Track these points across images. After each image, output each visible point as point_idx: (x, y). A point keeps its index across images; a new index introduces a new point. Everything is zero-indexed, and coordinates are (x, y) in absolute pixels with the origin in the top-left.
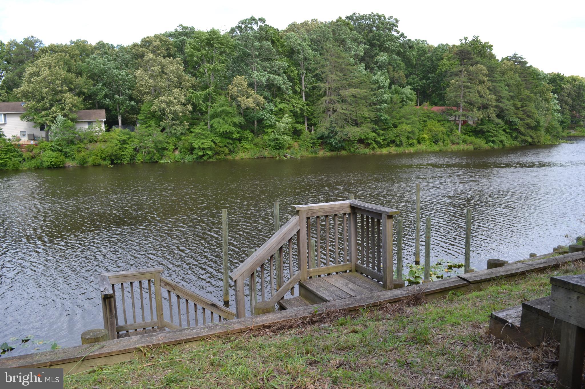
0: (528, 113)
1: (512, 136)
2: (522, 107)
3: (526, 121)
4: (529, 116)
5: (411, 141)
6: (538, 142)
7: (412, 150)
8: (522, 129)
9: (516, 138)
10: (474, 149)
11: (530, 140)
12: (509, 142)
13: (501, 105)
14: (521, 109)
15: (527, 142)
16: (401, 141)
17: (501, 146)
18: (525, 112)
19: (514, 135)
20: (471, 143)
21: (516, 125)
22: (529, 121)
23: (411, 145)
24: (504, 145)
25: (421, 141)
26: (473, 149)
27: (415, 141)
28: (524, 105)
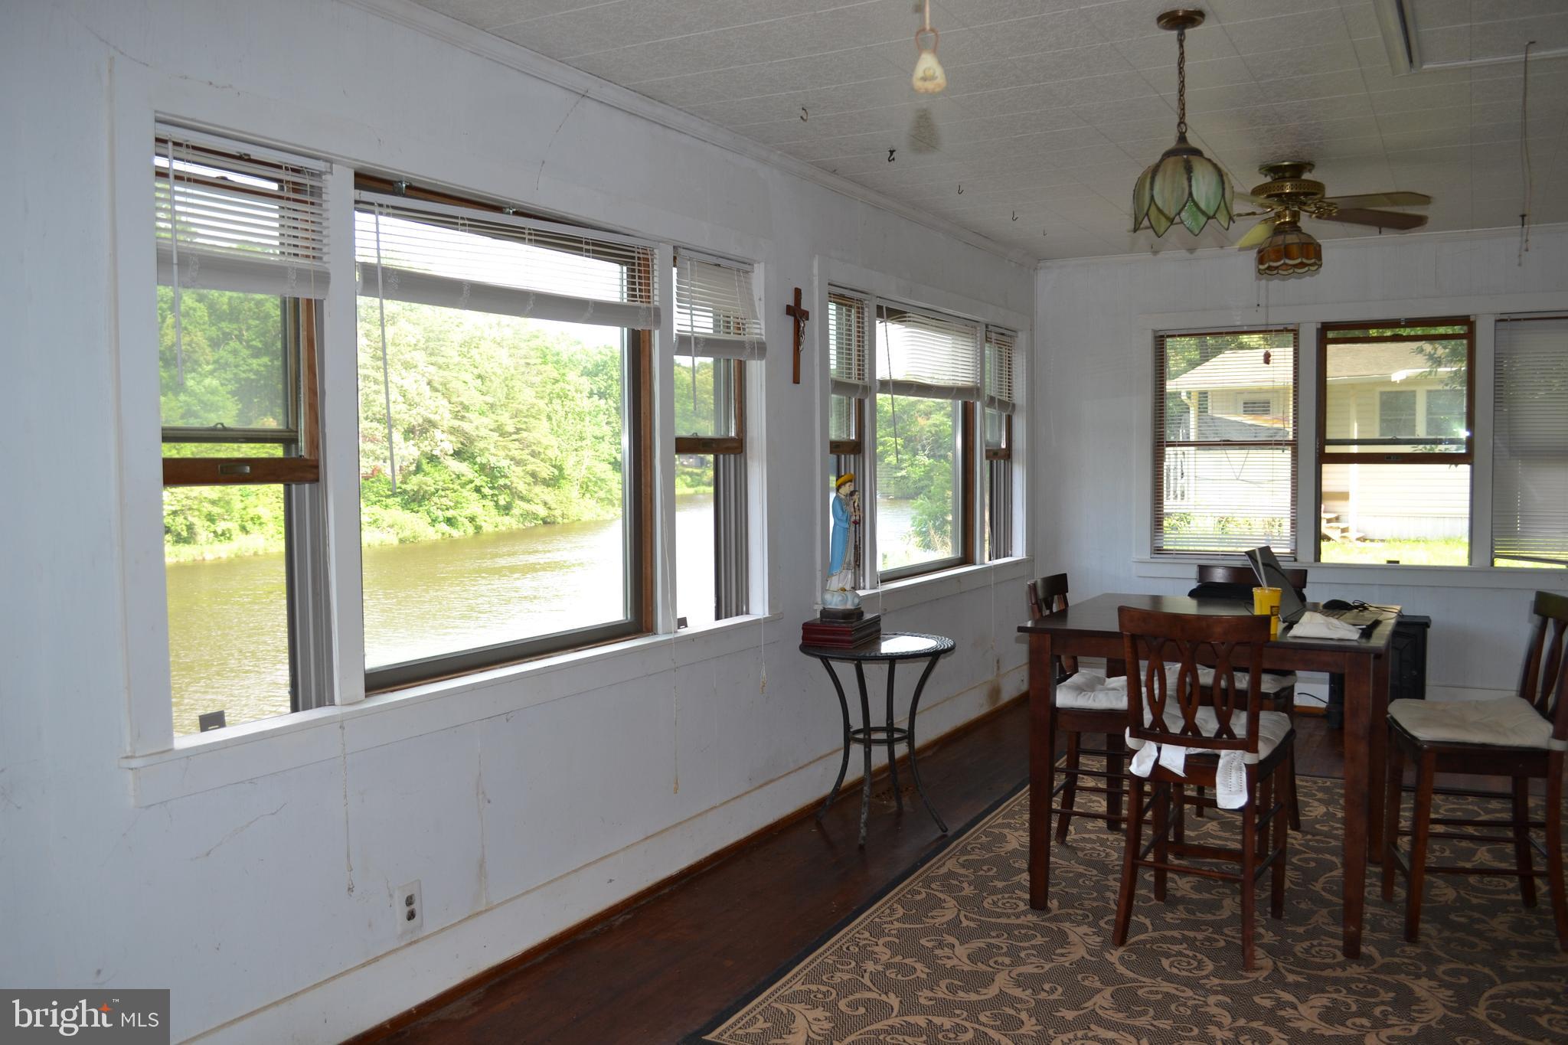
0: (534, 447)
1: (497, 505)
2: (518, 431)
3: (529, 468)
4: (533, 454)
5: (220, 526)
6: (563, 516)
7: (223, 551)
8: (521, 487)
9: (507, 509)
10: (401, 541)
11: (542, 512)
12: (492, 521)
13: (466, 426)
14: (514, 437)
15: (535, 516)
16: (190, 528)
17: (471, 530)
18: (525, 445)
19: (502, 502)
20: (391, 526)
21: (506, 477)
22: (534, 465)
23: (224, 535)
24: (478, 528)
25: (249, 525)
26: (396, 542)
27: (233, 526)
28: (524, 426)
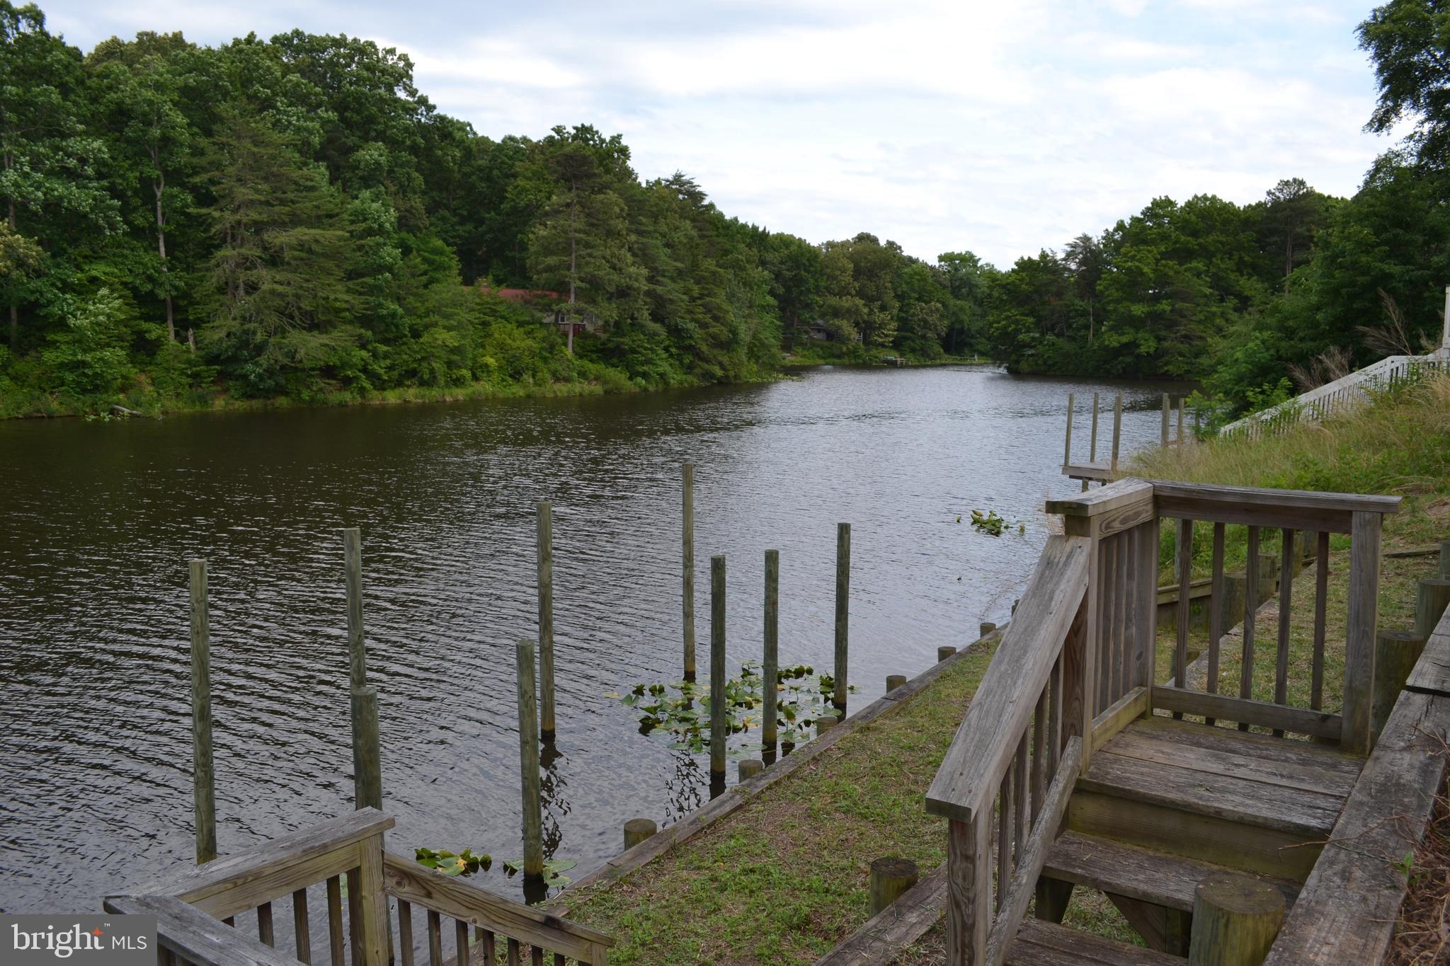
0: (715, 312)
1: (681, 363)
2: (701, 297)
3: (711, 330)
4: (716, 318)
5: (457, 373)
6: (736, 377)
7: (460, 394)
8: (704, 348)
9: (689, 369)
10: (606, 392)
11: (719, 373)
12: (676, 378)
13: (659, 289)
14: (699, 302)
15: (712, 376)
16: (432, 371)
17: (661, 386)
18: (708, 309)
19: (686, 361)
20: (597, 379)
21: (691, 338)
22: (716, 329)
23: (458, 382)
24: (667, 384)
25: (479, 373)
26: (602, 393)
27: (466, 373)
28: (706, 292)
